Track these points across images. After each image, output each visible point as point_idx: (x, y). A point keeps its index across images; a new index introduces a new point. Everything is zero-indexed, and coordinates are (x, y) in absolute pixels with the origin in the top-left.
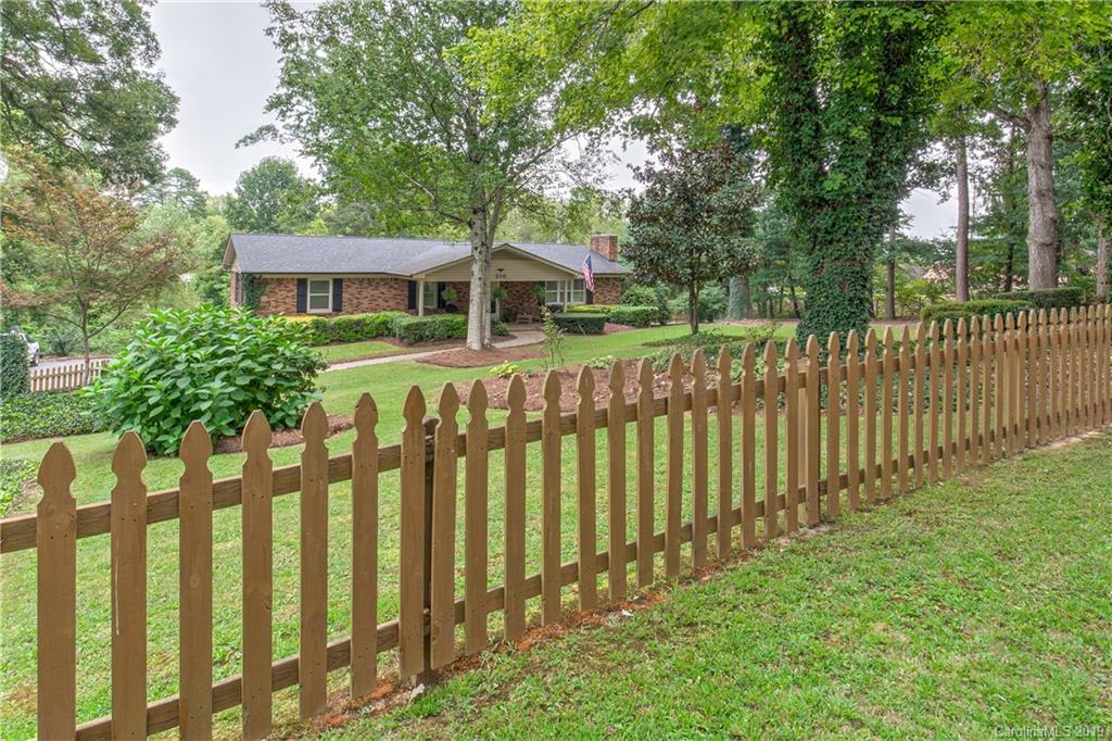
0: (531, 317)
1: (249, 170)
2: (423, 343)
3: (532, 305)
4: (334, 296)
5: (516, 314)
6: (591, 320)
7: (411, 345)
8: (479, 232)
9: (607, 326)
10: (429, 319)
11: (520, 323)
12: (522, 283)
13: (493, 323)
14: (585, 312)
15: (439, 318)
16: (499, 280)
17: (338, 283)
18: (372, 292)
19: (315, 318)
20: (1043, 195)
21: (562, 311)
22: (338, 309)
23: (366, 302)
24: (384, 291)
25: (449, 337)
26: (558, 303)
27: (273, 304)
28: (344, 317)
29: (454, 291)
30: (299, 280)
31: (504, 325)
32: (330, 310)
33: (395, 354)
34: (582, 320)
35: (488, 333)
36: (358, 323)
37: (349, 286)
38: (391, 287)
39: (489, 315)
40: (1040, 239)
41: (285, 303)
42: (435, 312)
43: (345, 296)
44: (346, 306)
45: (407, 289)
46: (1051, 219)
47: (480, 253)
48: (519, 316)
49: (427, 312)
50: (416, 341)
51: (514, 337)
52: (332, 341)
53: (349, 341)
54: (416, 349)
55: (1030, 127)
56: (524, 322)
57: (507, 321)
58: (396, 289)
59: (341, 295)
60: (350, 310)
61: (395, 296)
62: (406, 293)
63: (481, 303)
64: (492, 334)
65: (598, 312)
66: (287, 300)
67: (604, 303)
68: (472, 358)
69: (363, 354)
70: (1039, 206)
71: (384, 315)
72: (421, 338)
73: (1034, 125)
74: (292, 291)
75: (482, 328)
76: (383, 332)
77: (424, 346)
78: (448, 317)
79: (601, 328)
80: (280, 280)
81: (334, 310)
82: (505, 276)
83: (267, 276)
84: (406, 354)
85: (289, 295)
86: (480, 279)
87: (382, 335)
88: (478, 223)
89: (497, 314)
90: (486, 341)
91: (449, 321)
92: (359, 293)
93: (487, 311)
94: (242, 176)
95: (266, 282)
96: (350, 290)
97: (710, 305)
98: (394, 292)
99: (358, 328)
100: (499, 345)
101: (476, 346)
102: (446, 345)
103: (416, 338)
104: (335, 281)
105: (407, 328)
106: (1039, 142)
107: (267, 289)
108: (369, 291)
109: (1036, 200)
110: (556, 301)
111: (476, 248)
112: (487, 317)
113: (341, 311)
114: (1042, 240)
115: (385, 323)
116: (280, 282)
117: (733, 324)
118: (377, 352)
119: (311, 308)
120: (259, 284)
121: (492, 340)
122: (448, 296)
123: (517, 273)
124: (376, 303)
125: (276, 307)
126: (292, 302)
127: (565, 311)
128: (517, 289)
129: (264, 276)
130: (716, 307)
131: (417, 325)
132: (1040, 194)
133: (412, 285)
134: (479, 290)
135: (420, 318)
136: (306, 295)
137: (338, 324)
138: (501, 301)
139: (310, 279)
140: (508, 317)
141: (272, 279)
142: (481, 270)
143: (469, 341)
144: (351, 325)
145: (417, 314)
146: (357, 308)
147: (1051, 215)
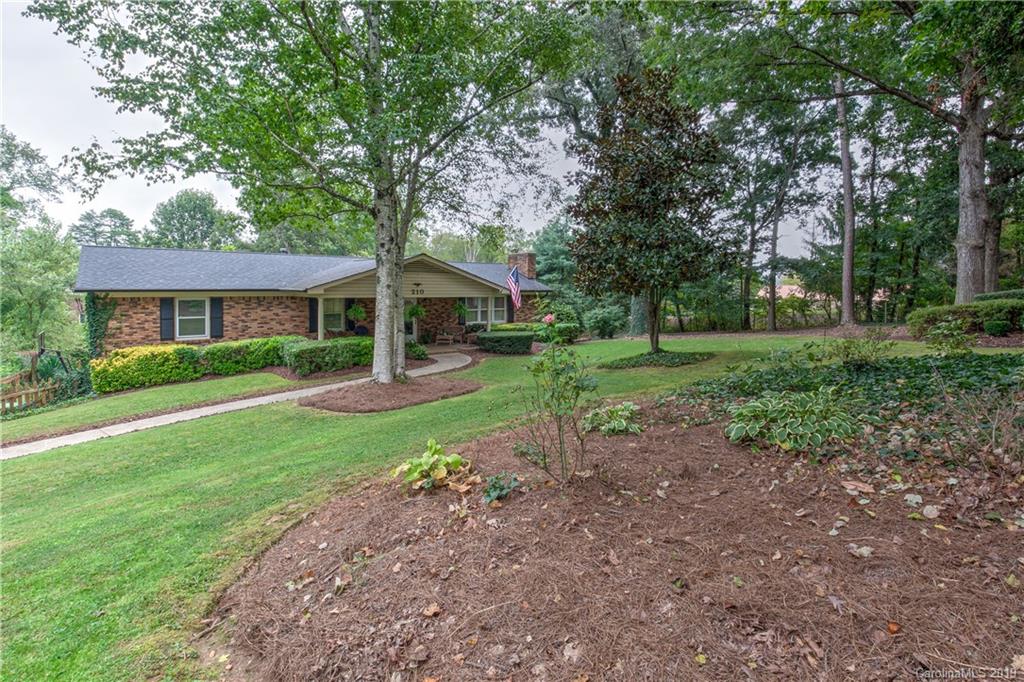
0: (451, 337)
1: (166, 202)
2: (320, 374)
3: (453, 325)
4: (211, 318)
5: (435, 336)
6: (519, 339)
7: (305, 376)
8: (386, 222)
9: (534, 345)
10: (329, 343)
11: (439, 344)
12: (440, 299)
13: (408, 345)
14: (511, 330)
15: (342, 342)
16: (416, 296)
17: (217, 303)
18: (263, 314)
19: (180, 346)
20: (977, 196)
21: (485, 330)
22: (217, 334)
23: (254, 325)
24: (279, 311)
25: (355, 365)
26: (479, 321)
27: (126, 330)
28: (221, 345)
29: (363, 310)
30: (162, 300)
31: (423, 348)
32: (207, 335)
33: (281, 390)
34: (509, 338)
35: (401, 360)
36: (238, 351)
37: (231, 307)
38: (287, 307)
39: (402, 336)
40: (972, 242)
41: (143, 329)
42: (341, 334)
43: (227, 319)
44: (228, 331)
45: (307, 309)
46: (984, 221)
47: (388, 251)
48: (438, 337)
49: (329, 335)
50: (312, 372)
51: (434, 362)
52: (204, 375)
53: (227, 375)
54: (311, 382)
55: (966, 125)
56: (444, 343)
57: (426, 343)
58: (293, 310)
59: (222, 318)
60: (234, 335)
61: (292, 319)
62: (307, 313)
63: (392, 319)
64: (407, 357)
65: (524, 330)
66: (146, 325)
67: (525, 320)
68: (379, 396)
69: (237, 392)
70: (971, 207)
71: (274, 340)
72: (320, 368)
73: (970, 123)
74: (152, 313)
75: (392, 353)
76: (271, 361)
77: (322, 377)
78: (353, 340)
79: (529, 347)
80: (135, 300)
81: (212, 337)
82: (422, 292)
83: (115, 295)
84: (295, 389)
85: (150, 318)
86: (389, 286)
87: (272, 364)
88: (385, 211)
89: (414, 337)
90: (399, 370)
91: (354, 345)
92: (246, 314)
93: (399, 331)
94: (158, 207)
95: (115, 303)
96: (232, 311)
97: (611, 322)
98: (291, 313)
99: (239, 357)
100: (413, 373)
101: (384, 378)
102: (350, 376)
103: (312, 367)
104: (213, 300)
105: (299, 356)
106: (975, 141)
107: (117, 312)
108: (259, 313)
109: (969, 201)
110: (476, 320)
111: (383, 245)
112: (400, 339)
113: (222, 336)
114: (974, 243)
115: (275, 349)
116: (135, 302)
117: (635, 339)
118: (255, 388)
119: (180, 335)
120: (105, 305)
121: (407, 367)
122: (356, 316)
123: (437, 288)
124: (268, 326)
125: (131, 335)
126: (153, 328)
127: (489, 330)
128: (436, 307)
129: (111, 295)
130: (617, 324)
131: (312, 351)
132: (974, 196)
133: (313, 303)
134: (387, 302)
135: (321, 342)
136: (172, 319)
137: (212, 354)
138: (420, 321)
139: (179, 297)
140: (427, 338)
141: (124, 299)
142: (389, 274)
143: (375, 371)
144: (227, 355)
145: (316, 338)
146: (243, 332)
147: (984, 217)
